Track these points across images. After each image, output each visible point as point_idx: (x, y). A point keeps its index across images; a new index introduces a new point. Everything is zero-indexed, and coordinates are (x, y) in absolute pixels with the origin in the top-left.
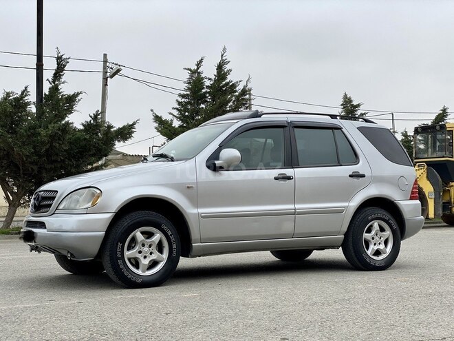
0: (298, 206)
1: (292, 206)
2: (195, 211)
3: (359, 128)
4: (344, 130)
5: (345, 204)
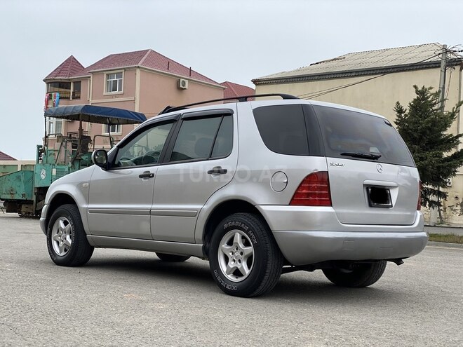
0: (154, 206)
2: (85, 206)
4: (234, 114)
5: (200, 207)
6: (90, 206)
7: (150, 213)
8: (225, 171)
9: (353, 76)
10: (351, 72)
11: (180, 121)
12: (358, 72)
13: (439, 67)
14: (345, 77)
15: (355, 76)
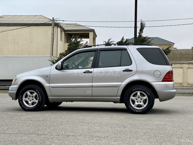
0: (94, 84)
1: (91, 84)
3: (137, 49)
4: (128, 50)
5: (120, 83)
6: (51, 85)
7: (92, 86)
8: (131, 71)
9: (12, 26)
10: (11, 24)
11: (99, 51)
12: (15, 24)
13: (52, 25)
14: (8, 26)
15: (13, 26)
